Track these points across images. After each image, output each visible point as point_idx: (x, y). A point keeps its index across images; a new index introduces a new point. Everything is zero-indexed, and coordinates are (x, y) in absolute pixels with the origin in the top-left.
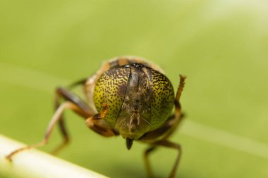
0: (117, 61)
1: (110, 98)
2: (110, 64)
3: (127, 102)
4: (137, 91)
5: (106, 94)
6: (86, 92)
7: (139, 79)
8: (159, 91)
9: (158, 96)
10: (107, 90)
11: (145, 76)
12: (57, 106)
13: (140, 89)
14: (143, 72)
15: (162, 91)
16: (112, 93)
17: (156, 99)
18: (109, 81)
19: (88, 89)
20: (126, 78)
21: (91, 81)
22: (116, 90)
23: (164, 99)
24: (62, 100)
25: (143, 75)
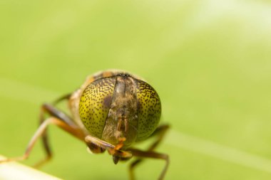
0: (102, 75)
1: (96, 105)
2: (95, 77)
3: (114, 108)
4: (124, 96)
5: (92, 102)
6: (71, 107)
7: (126, 86)
8: (146, 98)
9: (144, 102)
10: (93, 98)
11: (131, 83)
12: (42, 121)
13: (126, 95)
14: (129, 80)
15: (149, 98)
16: (98, 101)
17: (143, 106)
18: (95, 89)
19: (73, 103)
20: (112, 85)
21: (76, 96)
22: (102, 97)
23: (151, 107)
24: (46, 115)
25: (129, 82)
